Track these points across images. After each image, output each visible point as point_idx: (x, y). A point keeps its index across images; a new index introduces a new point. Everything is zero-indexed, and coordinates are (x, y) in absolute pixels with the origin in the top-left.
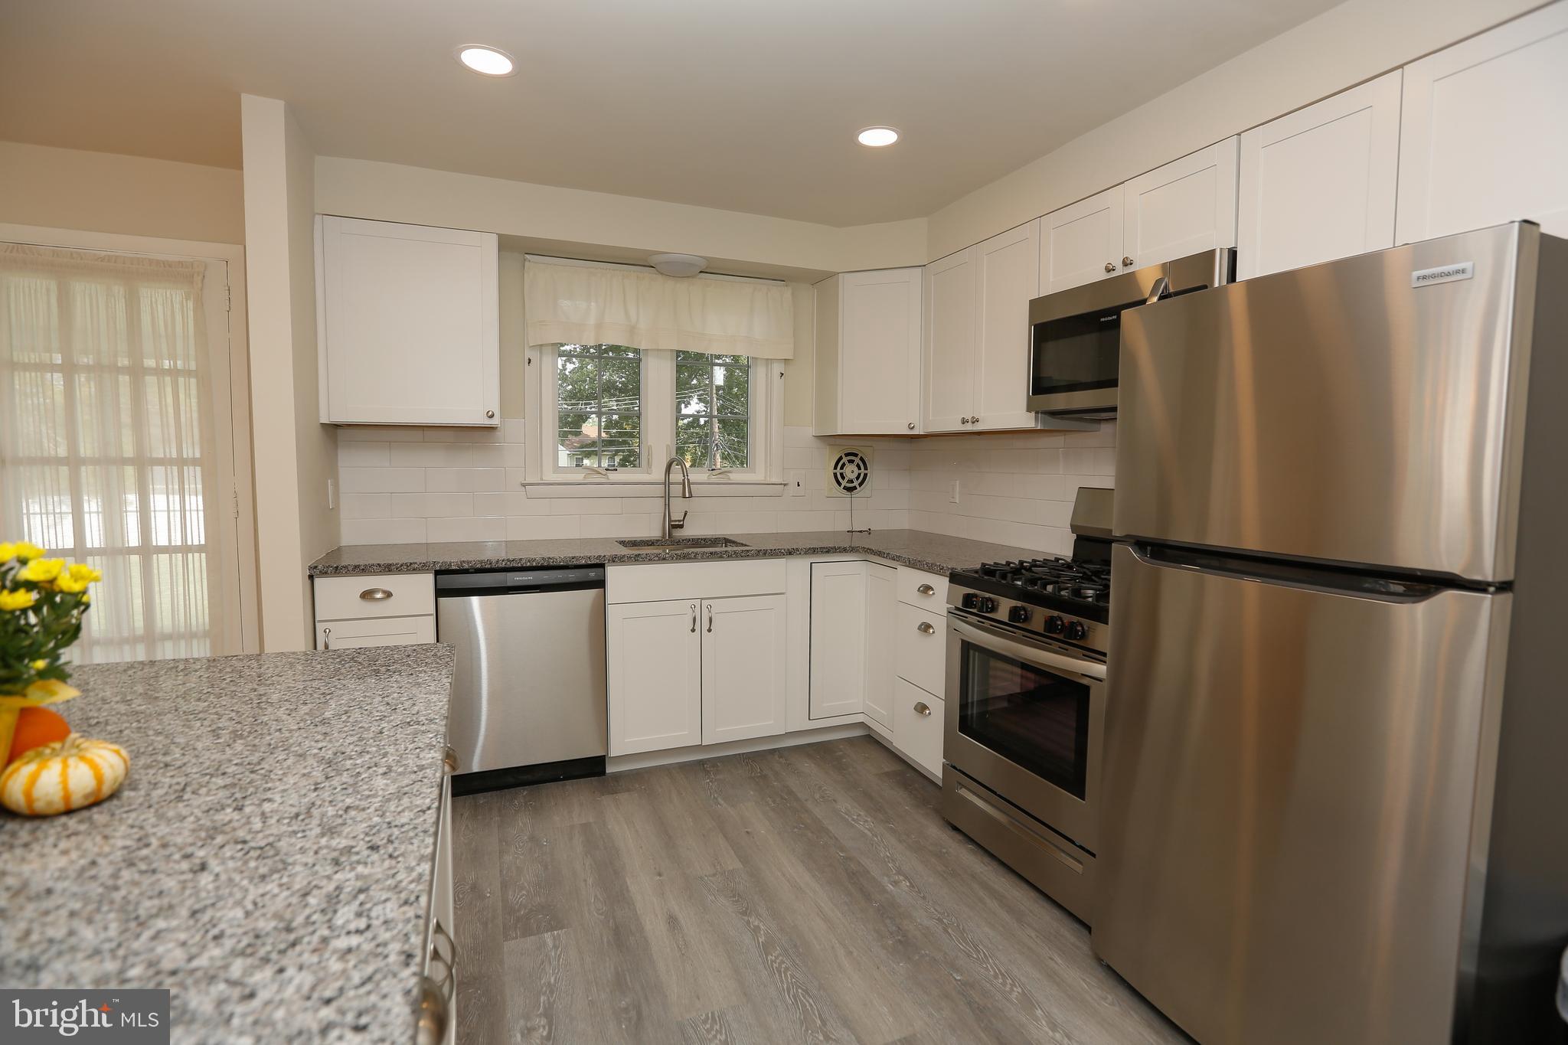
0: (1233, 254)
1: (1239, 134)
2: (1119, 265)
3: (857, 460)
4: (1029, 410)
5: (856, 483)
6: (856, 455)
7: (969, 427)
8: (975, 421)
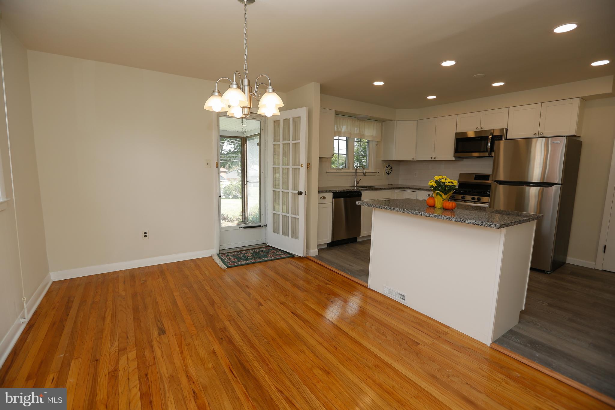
0: (507, 129)
1: (509, 107)
2: (479, 128)
3: (390, 167)
4: (454, 156)
5: (390, 172)
6: (390, 165)
7: (433, 159)
8: (435, 158)
